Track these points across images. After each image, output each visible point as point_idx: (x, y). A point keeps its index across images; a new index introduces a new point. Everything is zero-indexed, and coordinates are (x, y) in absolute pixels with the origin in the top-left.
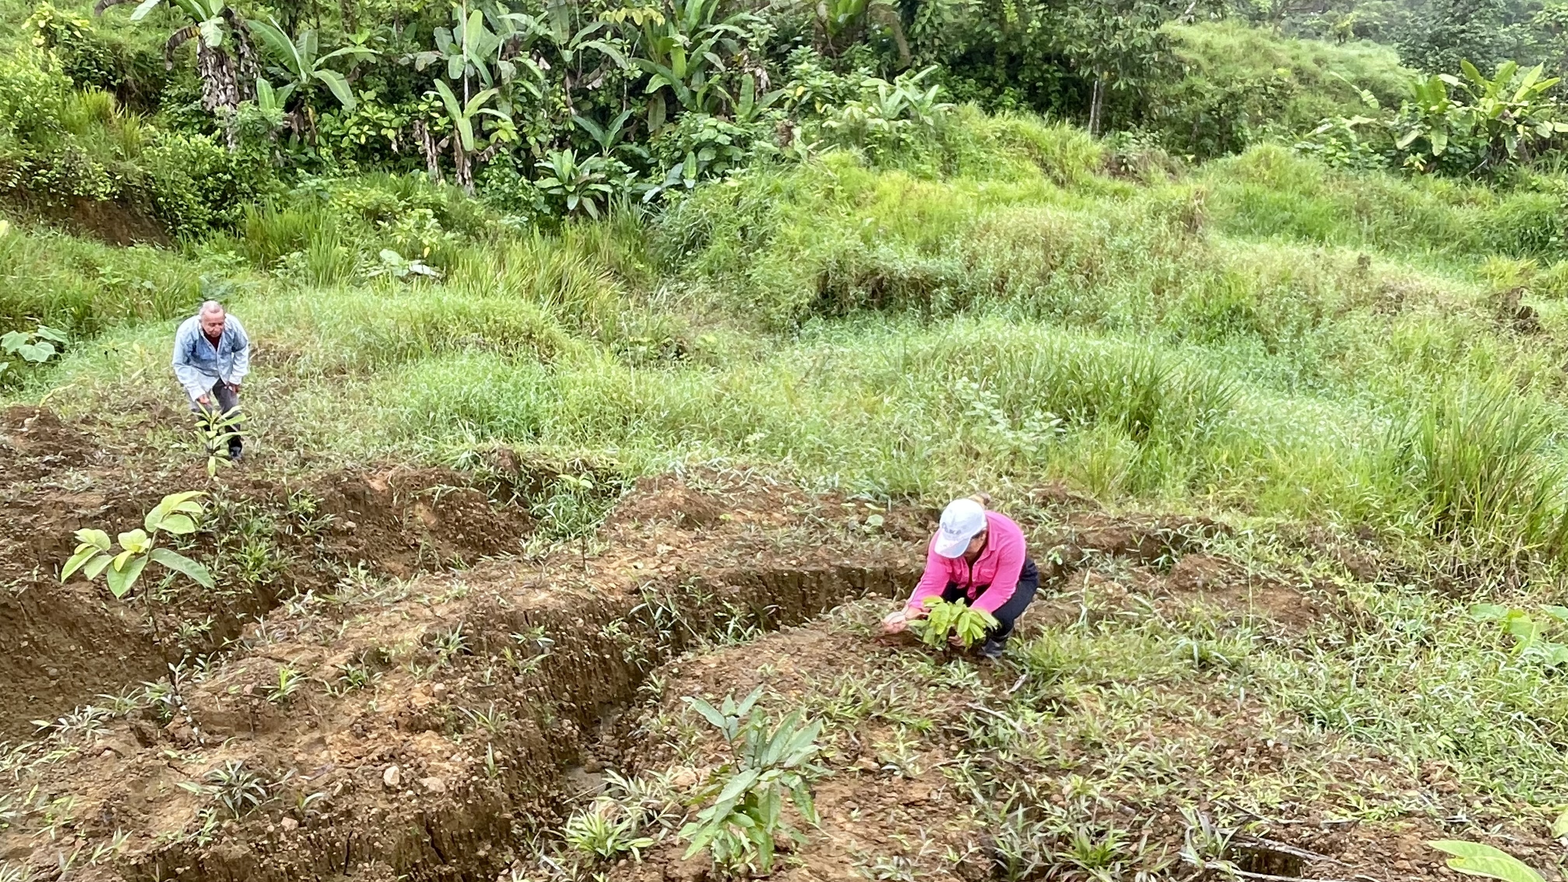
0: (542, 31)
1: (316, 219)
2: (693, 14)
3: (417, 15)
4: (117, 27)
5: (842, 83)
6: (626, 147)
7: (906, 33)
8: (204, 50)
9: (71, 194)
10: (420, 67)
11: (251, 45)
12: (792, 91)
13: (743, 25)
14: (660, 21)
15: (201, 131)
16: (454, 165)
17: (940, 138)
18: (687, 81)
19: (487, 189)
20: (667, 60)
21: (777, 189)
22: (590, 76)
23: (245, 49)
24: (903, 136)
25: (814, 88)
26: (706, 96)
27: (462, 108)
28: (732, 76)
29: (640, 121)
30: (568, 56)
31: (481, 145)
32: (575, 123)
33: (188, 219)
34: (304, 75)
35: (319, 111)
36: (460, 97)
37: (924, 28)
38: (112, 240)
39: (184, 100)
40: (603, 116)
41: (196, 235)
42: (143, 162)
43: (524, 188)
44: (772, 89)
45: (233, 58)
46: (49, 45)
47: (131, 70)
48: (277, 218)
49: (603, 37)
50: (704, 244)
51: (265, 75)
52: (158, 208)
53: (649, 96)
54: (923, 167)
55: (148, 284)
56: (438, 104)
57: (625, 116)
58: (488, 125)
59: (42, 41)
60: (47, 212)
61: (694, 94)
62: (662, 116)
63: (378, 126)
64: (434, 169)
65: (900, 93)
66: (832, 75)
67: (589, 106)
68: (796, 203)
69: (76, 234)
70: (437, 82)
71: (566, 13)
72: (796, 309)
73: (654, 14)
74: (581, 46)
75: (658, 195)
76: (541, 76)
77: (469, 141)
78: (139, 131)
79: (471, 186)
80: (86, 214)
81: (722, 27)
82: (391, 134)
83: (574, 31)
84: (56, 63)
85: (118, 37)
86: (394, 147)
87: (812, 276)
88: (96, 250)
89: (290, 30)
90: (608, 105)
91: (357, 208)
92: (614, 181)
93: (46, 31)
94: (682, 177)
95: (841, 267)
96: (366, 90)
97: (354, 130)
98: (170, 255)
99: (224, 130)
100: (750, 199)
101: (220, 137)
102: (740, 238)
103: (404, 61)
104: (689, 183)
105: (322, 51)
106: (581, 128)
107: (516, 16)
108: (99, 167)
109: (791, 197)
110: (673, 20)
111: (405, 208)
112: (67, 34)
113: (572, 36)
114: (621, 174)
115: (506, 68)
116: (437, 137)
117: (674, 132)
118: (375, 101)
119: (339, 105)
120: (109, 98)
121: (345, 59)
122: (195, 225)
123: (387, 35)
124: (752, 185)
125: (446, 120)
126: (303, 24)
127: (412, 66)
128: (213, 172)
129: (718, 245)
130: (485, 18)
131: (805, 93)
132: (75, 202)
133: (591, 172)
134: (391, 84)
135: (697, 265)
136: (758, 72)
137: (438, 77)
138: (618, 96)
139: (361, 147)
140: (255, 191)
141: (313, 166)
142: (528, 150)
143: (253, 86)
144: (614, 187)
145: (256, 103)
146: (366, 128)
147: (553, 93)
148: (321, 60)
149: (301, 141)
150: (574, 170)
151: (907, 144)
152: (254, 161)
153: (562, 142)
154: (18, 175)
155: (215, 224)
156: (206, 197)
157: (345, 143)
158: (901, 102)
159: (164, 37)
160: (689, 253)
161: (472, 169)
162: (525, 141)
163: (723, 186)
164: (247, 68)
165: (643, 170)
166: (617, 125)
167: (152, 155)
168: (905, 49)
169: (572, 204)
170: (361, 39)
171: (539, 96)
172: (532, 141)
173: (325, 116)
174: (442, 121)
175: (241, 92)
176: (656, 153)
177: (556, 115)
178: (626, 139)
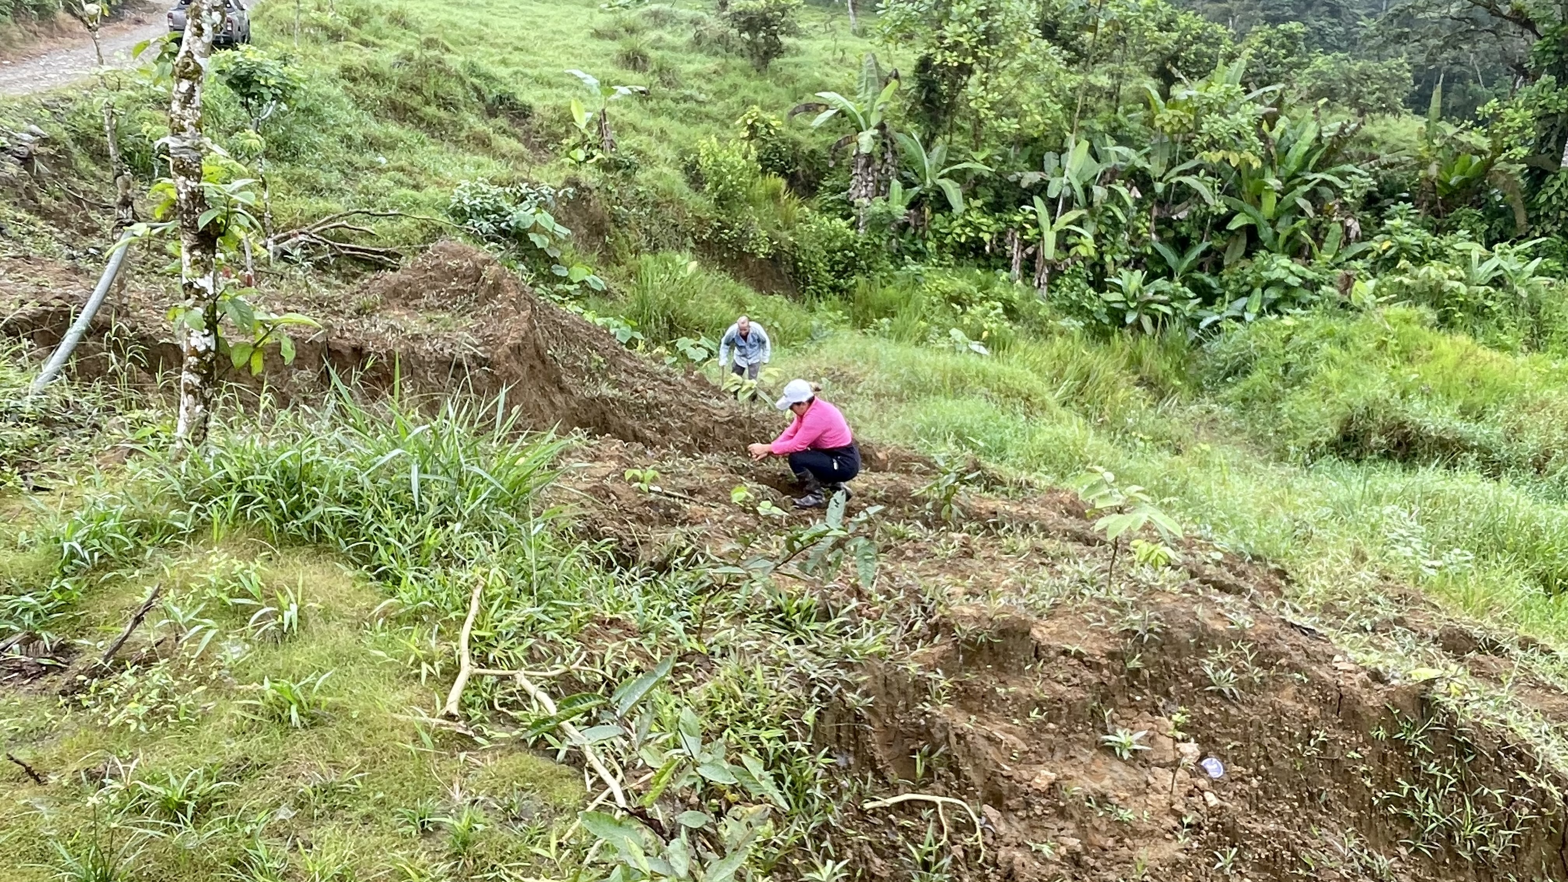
0: (1140, 163)
1: (909, 296)
2: (1293, 160)
3: (1036, 140)
4: (801, 129)
5: (1432, 242)
6: (1197, 275)
7: (1526, 201)
8: (858, 154)
9: (741, 251)
10: (1024, 184)
11: (894, 153)
12: (1380, 244)
13: (1342, 176)
14: (1257, 164)
15: (842, 216)
16: (1033, 269)
17: (1534, 311)
18: (1273, 223)
19: (1057, 295)
20: (1257, 201)
21: (1331, 334)
22: (1178, 207)
23: (889, 156)
24: (1489, 303)
25: (1400, 243)
26: (1289, 239)
27: (1053, 222)
28: (1320, 223)
29: (1218, 253)
30: (1159, 187)
31: (1061, 256)
32: (1153, 248)
33: (815, 282)
34: (928, 181)
35: (934, 211)
36: (1053, 214)
37: (1549, 199)
38: (760, 288)
39: (835, 191)
40: (1182, 245)
41: (818, 295)
42: (794, 234)
43: (1090, 298)
44: (1360, 239)
45: (878, 162)
46: (750, 138)
47: (803, 163)
48: (880, 290)
49: (1197, 174)
50: (1246, 373)
51: (901, 178)
52: (796, 269)
53: (1232, 232)
54: (1504, 337)
55: (776, 324)
56: (1032, 217)
57: (1204, 245)
58: (1071, 240)
59: (746, 134)
60: (722, 261)
61: (1277, 235)
62: (1241, 250)
63: (977, 229)
64: (1016, 270)
65: (1496, 261)
66: (1426, 235)
67: (1171, 234)
68: (1347, 349)
69: (737, 279)
70: (1037, 199)
71: (1167, 150)
72: (1314, 445)
73: (1251, 158)
74: (1174, 181)
75: (1216, 323)
76: (1130, 203)
77: (1049, 250)
78: (797, 210)
79: (1044, 290)
80: (747, 267)
81: (1320, 176)
82: (987, 237)
83: (1171, 164)
84: (754, 153)
85: (799, 136)
86: (987, 248)
87: (1337, 417)
88: (748, 293)
89: (927, 145)
90: (1189, 235)
91: (943, 293)
92: (1175, 304)
93: (752, 127)
94: (1244, 309)
95: (1369, 413)
96: (975, 197)
97: (958, 231)
98: (796, 306)
99: (858, 217)
100: (1300, 339)
101: (854, 223)
102: (1281, 373)
103: (1012, 178)
104: (1249, 317)
105: (949, 163)
106: (1158, 253)
107: (1121, 149)
108: (764, 234)
109: (1343, 343)
110: (1271, 165)
111: (982, 299)
112: (764, 131)
113: (1168, 170)
114: (1184, 299)
115: (1099, 193)
116: (1026, 244)
117: (1248, 268)
118: (980, 208)
119: (950, 208)
120: (782, 183)
121: (965, 171)
122: (821, 288)
123: (1005, 155)
124: (1308, 327)
125: (1036, 231)
126: (939, 139)
127: (1018, 182)
128: (842, 249)
129: (1258, 376)
130: (1091, 147)
131: (1390, 247)
132: (742, 255)
133: (1156, 293)
134: (998, 195)
135: (1233, 391)
136: (1350, 222)
137: (1039, 195)
138: (1202, 229)
139: (961, 245)
140: (870, 268)
141: (919, 255)
142: (1103, 267)
143: (888, 186)
144: (1175, 309)
145: (887, 200)
146: (968, 230)
147: (1137, 219)
148: (946, 171)
149: (914, 235)
150: (1140, 290)
151: (1492, 313)
152: (874, 244)
153: (1137, 262)
154: (710, 231)
155: (834, 289)
156: (832, 267)
157: (948, 240)
158: (1496, 269)
159: (833, 139)
160: (1229, 379)
161: (1049, 275)
162: (1102, 257)
163: (1278, 324)
164: (887, 170)
165: (1208, 297)
166: (1193, 255)
167: (801, 230)
168: (1521, 219)
169: (1130, 318)
170: (981, 156)
171: (1123, 219)
172: (1108, 258)
173: (938, 216)
174: (1032, 232)
175: (878, 189)
176: (1224, 285)
177: (1136, 238)
178: (1201, 268)
